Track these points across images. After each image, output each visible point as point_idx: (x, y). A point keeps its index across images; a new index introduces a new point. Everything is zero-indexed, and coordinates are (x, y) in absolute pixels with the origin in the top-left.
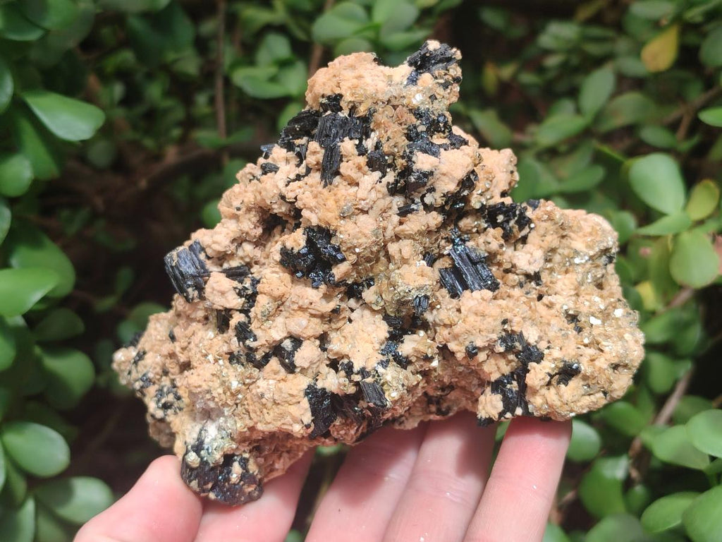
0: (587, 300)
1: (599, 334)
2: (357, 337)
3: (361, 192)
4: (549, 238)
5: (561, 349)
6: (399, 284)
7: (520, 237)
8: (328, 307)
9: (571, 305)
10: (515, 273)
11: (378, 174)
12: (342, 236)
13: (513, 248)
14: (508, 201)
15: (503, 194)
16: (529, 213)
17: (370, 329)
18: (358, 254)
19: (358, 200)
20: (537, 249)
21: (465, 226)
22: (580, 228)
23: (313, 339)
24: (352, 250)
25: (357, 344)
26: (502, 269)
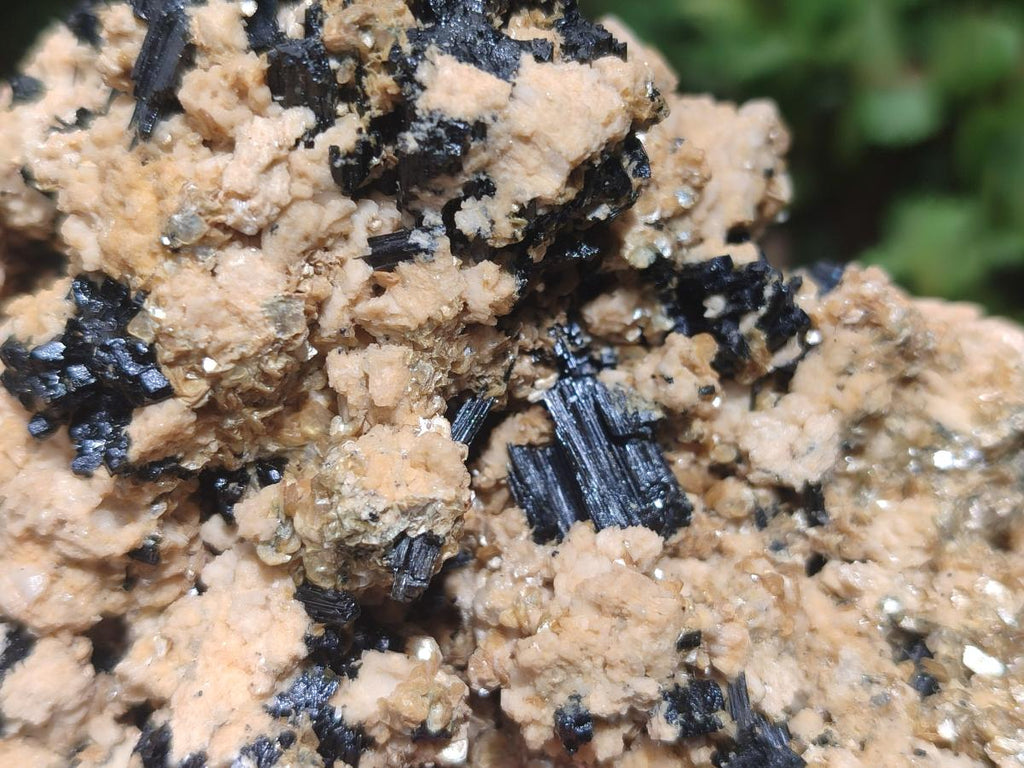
0: (962, 590)
1: (990, 711)
2: (207, 644)
3: (235, 170)
4: (861, 381)
5: (863, 745)
6: (345, 490)
7: (770, 368)
8: (117, 538)
9: (912, 599)
10: (743, 478)
11: (300, 118)
12: (160, 314)
13: (746, 401)
14: (745, 254)
15: (736, 235)
16: (807, 299)
17: (251, 622)
18: (215, 379)
19: (221, 195)
20: (821, 413)
21: (603, 321)
22: (959, 359)
23: (66, 637)
24: (193, 362)
25: (199, 670)
26: (705, 463)
